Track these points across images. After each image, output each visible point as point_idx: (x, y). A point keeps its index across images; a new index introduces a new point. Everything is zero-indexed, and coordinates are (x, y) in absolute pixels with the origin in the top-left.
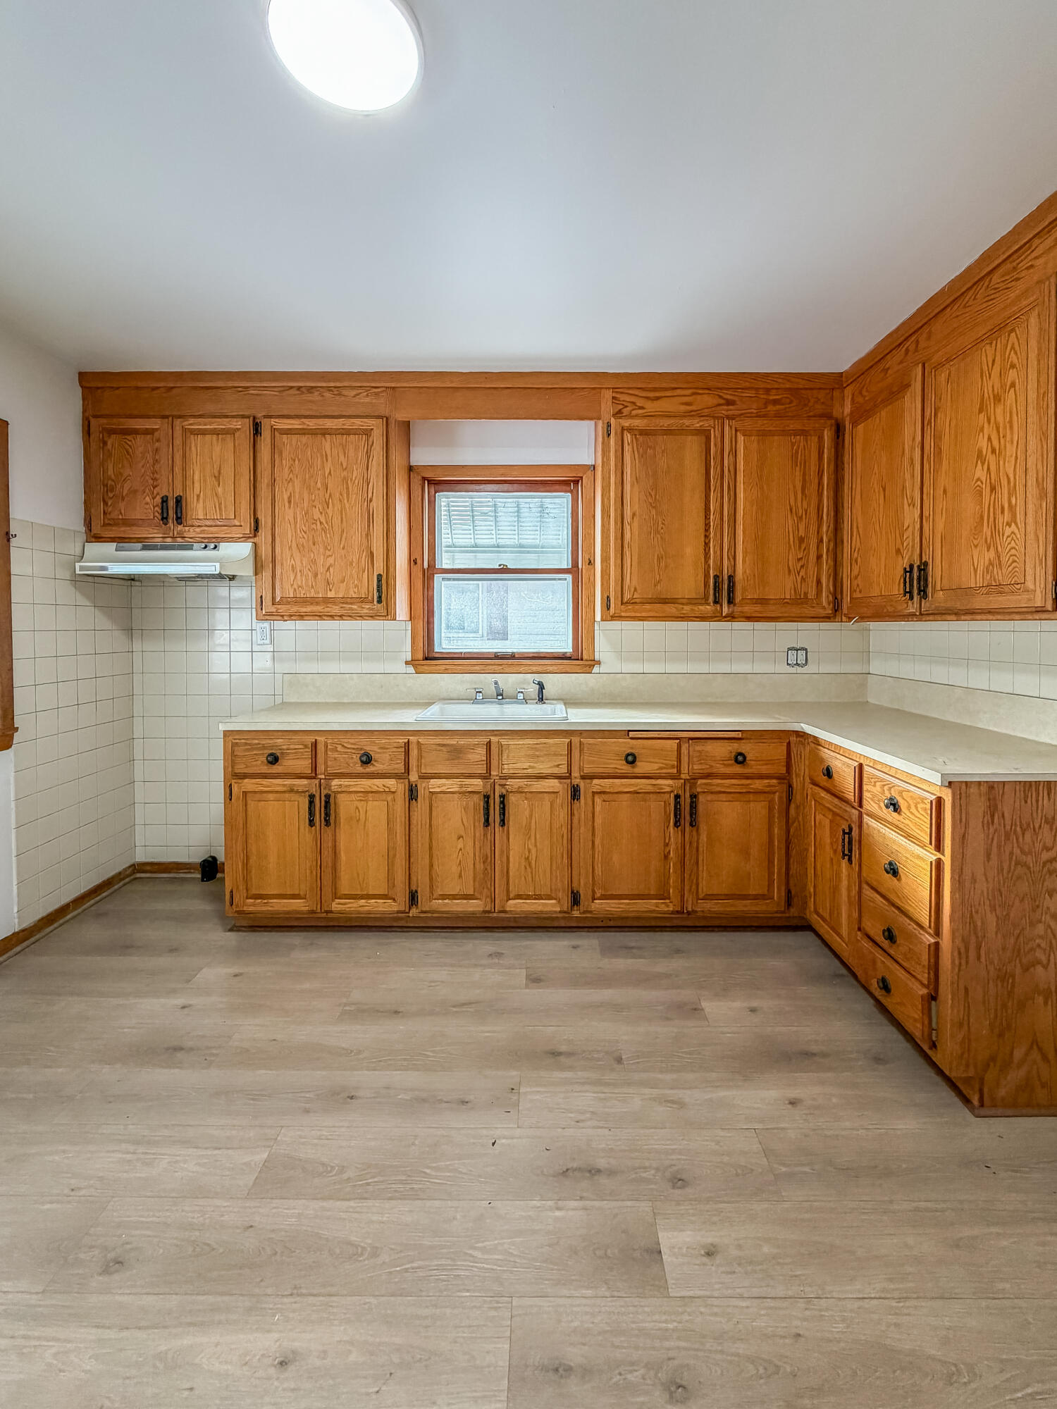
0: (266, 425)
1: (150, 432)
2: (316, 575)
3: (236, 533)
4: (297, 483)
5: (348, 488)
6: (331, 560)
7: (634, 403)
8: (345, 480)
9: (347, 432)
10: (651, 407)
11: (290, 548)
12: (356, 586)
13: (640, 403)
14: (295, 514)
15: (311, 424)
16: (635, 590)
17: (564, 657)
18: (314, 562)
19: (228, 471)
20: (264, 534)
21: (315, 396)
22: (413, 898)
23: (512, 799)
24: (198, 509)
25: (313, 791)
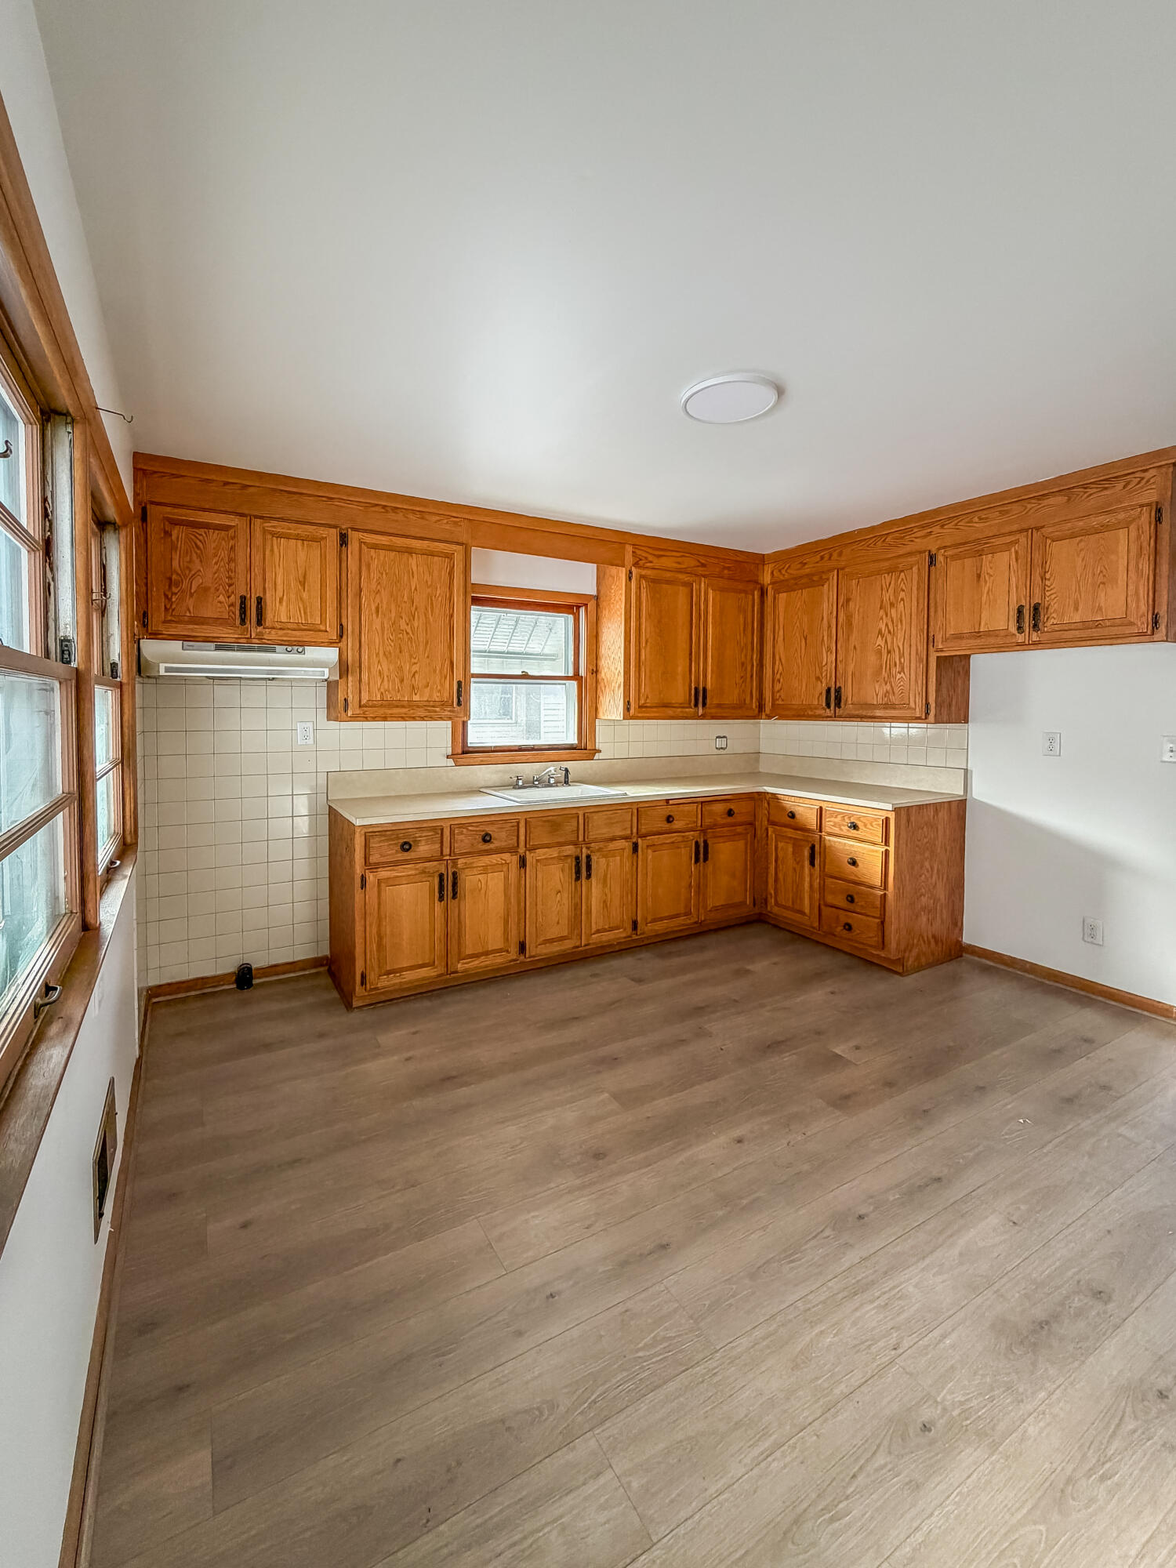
0: (354, 537)
1: (227, 528)
2: (402, 681)
3: (322, 637)
4: (385, 595)
5: (432, 604)
6: (415, 668)
7: (646, 558)
8: (430, 597)
9: (432, 554)
10: (657, 563)
11: (378, 654)
12: (439, 691)
13: (650, 558)
14: (382, 623)
15: (399, 542)
16: (647, 697)
17: (572, 748)
18: (401, 668)
19: (314, 578)
20: (350, 641)
21: (400, 516)
22: (522, 947)
23: (594, 858)
24: (279, 611)
25: (443, 871)
